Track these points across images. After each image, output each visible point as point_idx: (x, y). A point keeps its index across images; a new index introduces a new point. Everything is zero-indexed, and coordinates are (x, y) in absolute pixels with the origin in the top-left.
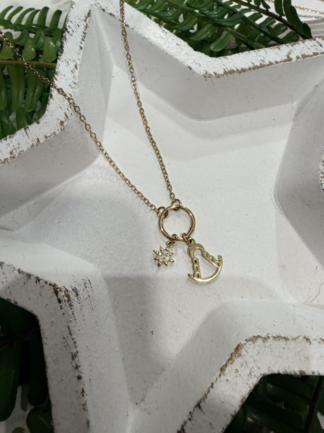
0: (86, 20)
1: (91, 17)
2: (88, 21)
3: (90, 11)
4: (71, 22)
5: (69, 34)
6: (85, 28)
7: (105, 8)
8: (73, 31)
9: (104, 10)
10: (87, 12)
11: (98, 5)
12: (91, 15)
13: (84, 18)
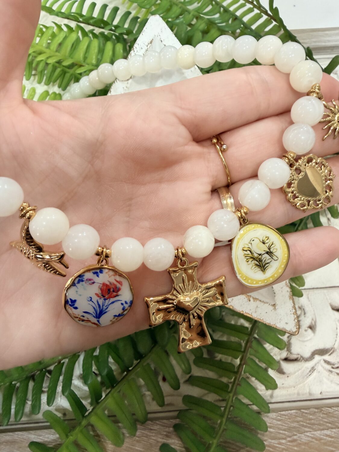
0: (148, 45)
1: (152, 44)
2: (149, 46)
3: (153, 39)
4: (138, 44)
5: (135, 52)
6: (145, 51)
7: (162, 40)
8: (137, 52)
9: (162, 41)
10: (151, 40)
11: (159, 36)
12: (153, 42)
13: (147, 44)
